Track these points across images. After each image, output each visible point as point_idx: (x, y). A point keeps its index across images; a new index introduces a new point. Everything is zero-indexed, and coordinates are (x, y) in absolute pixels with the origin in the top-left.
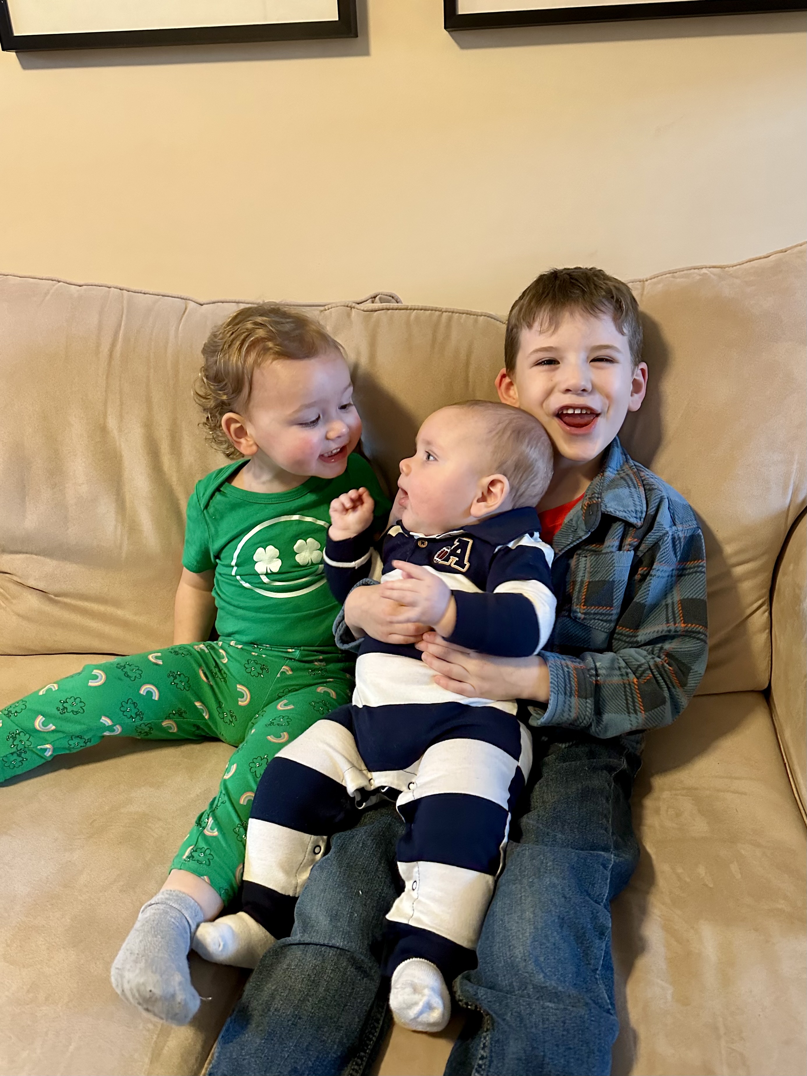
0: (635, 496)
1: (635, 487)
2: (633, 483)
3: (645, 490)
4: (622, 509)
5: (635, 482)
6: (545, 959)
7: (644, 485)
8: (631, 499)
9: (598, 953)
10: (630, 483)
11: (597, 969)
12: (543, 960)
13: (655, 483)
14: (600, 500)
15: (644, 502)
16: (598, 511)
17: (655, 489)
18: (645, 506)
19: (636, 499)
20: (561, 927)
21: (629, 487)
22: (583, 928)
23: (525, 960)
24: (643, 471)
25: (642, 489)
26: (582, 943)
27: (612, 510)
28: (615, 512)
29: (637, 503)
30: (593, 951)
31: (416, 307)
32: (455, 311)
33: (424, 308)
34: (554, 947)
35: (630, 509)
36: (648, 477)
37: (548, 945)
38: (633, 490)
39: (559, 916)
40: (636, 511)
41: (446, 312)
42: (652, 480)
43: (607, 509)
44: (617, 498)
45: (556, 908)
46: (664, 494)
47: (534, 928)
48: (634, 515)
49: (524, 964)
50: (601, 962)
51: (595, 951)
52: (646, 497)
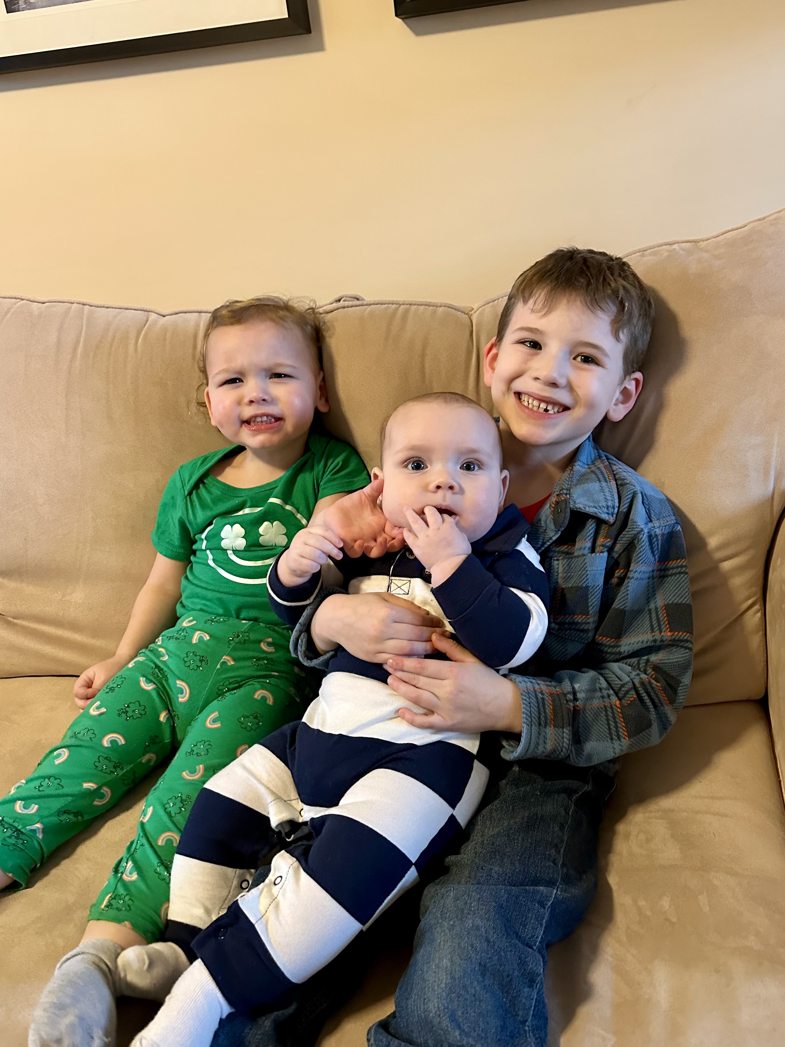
0: (606, 490)
1: (606, 481)
2: (604, 477)
3: (617, 484)
4: (592, 504)
5: (606, 476)
6: (462, 1013)
7: (616, 480)
8: (602, 494)
9: (527, 1003)
10: (601, 477)
11: (527, 1021)
12: (460, 1015)
13: (628, 477)
14: (568, 496)
15: (616, 496)
16: (566, 508)
17: (628, 484)
18: (617, 501)
19: (607, 494)
20: (483, 975)
21: (600, 481)
22: (508, 976)
23: (440, 1015)
24: (615, 465)
25: (613, 483)
26: (507, 992)
27: (581, 506)
28: (585, 508)
29: (609, 498)
30: (521, 1001)
31: (372, 302)
32: (413, 303)
33: (380, 302)
34: (473, 998)
35: (601, 505)
36: (620, 470)
38: (604, 484)
39: (480, 963)
40: (608, 507)
41: (403, 304)
42: (625, 474)
43: (576, 506)
44: (588, 493)
45: (477, 955)
46: (638, 488)
47: (451, 978)
48: (606, 510)
49: (438, 1020)
50: (532, 1013)
51: (524, 1001)
52: (618, 492)
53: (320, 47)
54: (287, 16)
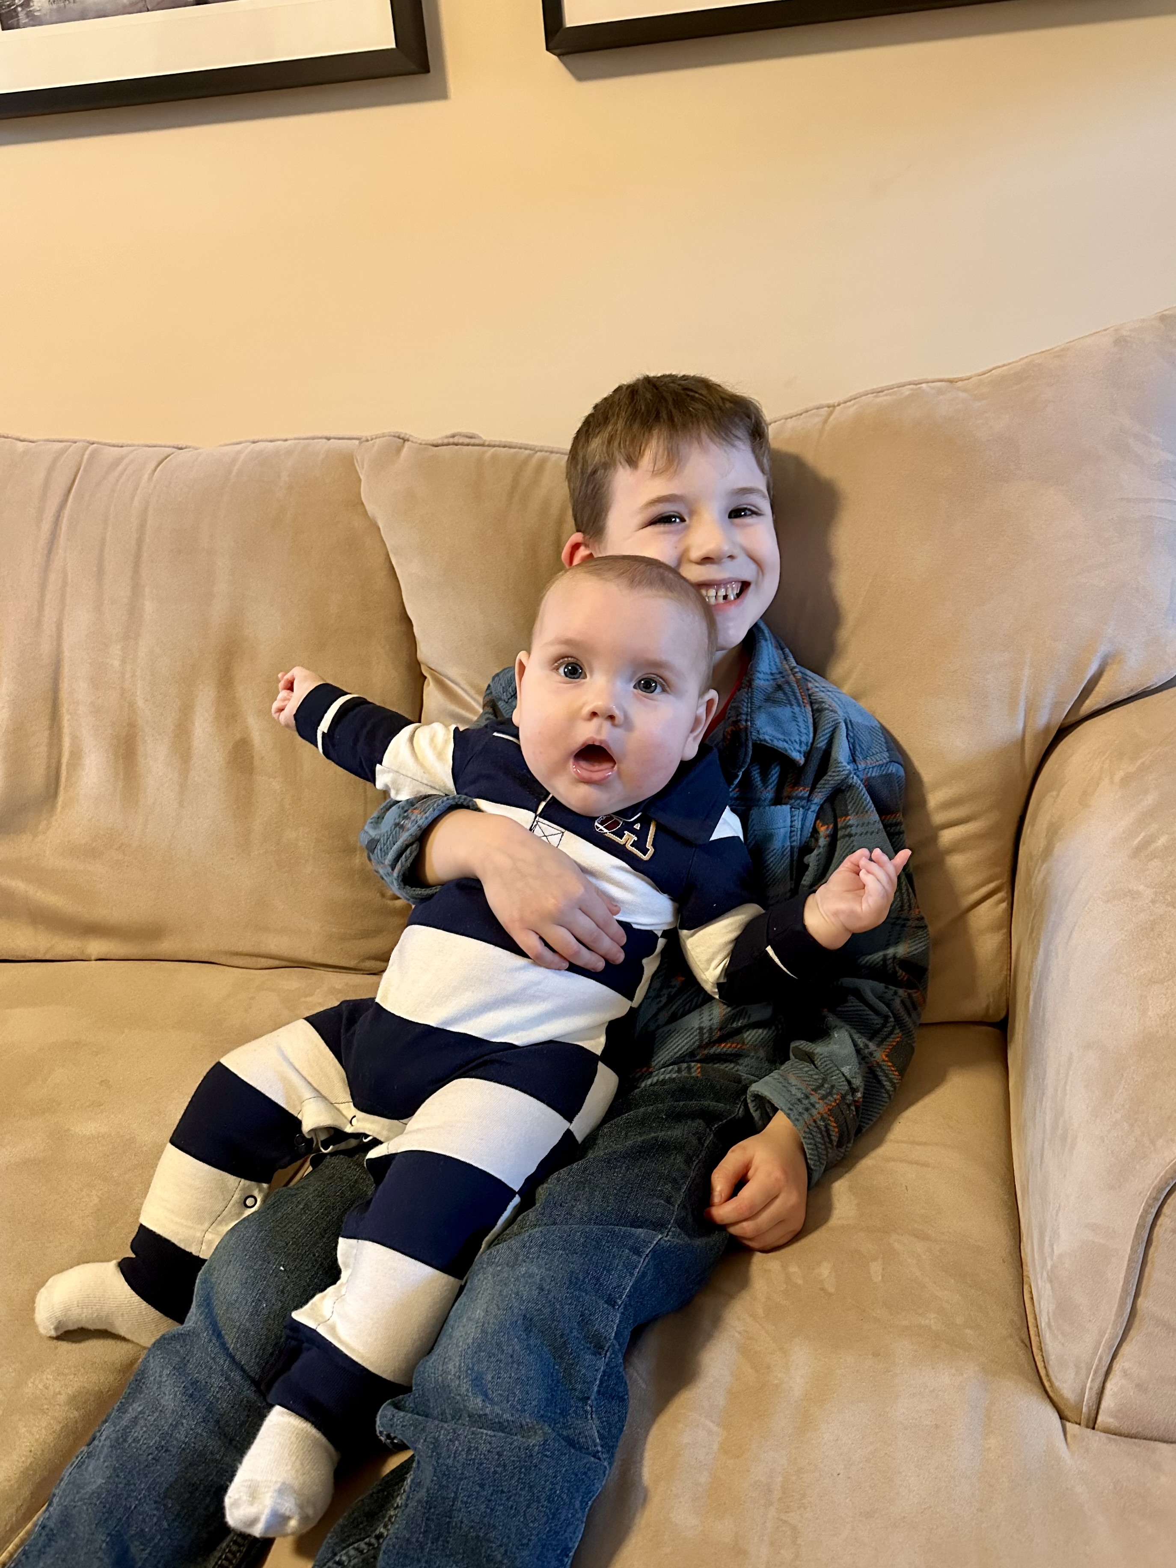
0: (800, 719)
1: (799, 705)
2: (796, 698)
3: (813, 711)
4: (782, 737)
5: (800, 698)
6: (493, 1378)
7: (811, 704)
8: (794, 723)
9: (589, 1374)
10: (792, 698)
11: (588, 1398)
12: (490, 1379)
13: (826, 699)
14: (749, 723)
15: (811, 726)
16: (747, 740)
17: (827, 709)
18: (811, 733)
19: (802, 724)
20: (528, 1330)
21: (791, 705)
22: (562, 1336)
23: (460, 1377)
24: (810, 682)
25: (809, 708)
26: (561, 1357)
27: (767, 738)
28: (772, 741)
29: (801, 728)
30: (579, 1371)
31: (497, 443)
32: (555, 450)
33: (508, 445)
34: (510, 1360)
35: (793, 739)
36: (817, 690)
37: (503, 1357)
38: (797, 709)
39: (525, 1316)
40: (801, 742)
41: (541, 451)
42: (822, 694)
43: (761, 737)
44: (776, 721)
45: (520, 1304)
46: (840, 716)
47: (482, 1331)
48: (797, 747)
50: (596, 1389)
51: (583, 1371)
52: (814, 720)
53: (441, 94)
54: (393, 46)
